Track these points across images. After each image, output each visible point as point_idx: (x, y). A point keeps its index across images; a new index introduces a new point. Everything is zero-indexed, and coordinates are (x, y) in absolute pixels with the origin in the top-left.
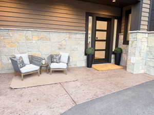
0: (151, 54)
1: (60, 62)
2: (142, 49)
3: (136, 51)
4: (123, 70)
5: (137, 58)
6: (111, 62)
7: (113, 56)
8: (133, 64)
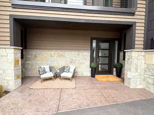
0: (149, 71)
1: (69, 72)
2: (139, 65)
3: (132, 68)
4: (121, 83)
5: (133, 74)
6: (113, 74)
7: (114, 69)
8: (130, 79)
